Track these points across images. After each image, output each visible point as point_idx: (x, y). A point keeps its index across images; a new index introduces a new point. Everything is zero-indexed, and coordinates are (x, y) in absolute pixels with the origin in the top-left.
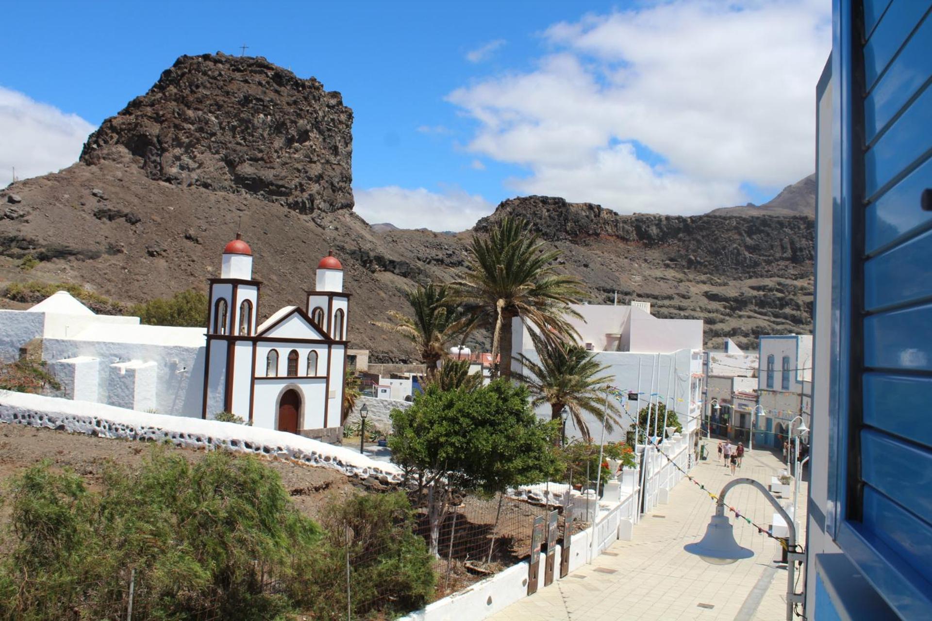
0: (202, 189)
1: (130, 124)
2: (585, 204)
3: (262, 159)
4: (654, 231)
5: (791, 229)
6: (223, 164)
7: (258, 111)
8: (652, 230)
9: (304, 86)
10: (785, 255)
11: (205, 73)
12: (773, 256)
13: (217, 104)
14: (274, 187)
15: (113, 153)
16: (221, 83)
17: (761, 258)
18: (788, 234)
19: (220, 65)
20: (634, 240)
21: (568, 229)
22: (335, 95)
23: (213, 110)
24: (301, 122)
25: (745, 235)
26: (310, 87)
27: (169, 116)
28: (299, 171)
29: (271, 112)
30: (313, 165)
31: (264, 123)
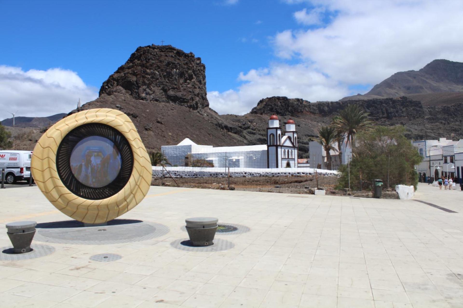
0: (156, 102)
1: (122, 77)
2: (296, 99)
3: (176, 88)
4: (326, 109)
5: (386, 104)
6: (162, 91)
7: (173, 68)
8: (325, 108)
9: (188, 56)
10: (384, 116)
11: (151, 54)
12: (379, 116)
13: (158, 66)
14: (182, 100)
15: (118, 89)
16: (157, 57)
17: (374, 118)
18: (385, 107)
19: (156, 50)
20: (318, 113)
21: (289, 110)
22: (199, 59)
23: (157, 69)
24: (190, 71)
25: (366, 108)
26: (190, 56)
27: (139, 72)
28: (190, 92)
29: (178, 68)
30: (196, 89)
31: (176, 73)
